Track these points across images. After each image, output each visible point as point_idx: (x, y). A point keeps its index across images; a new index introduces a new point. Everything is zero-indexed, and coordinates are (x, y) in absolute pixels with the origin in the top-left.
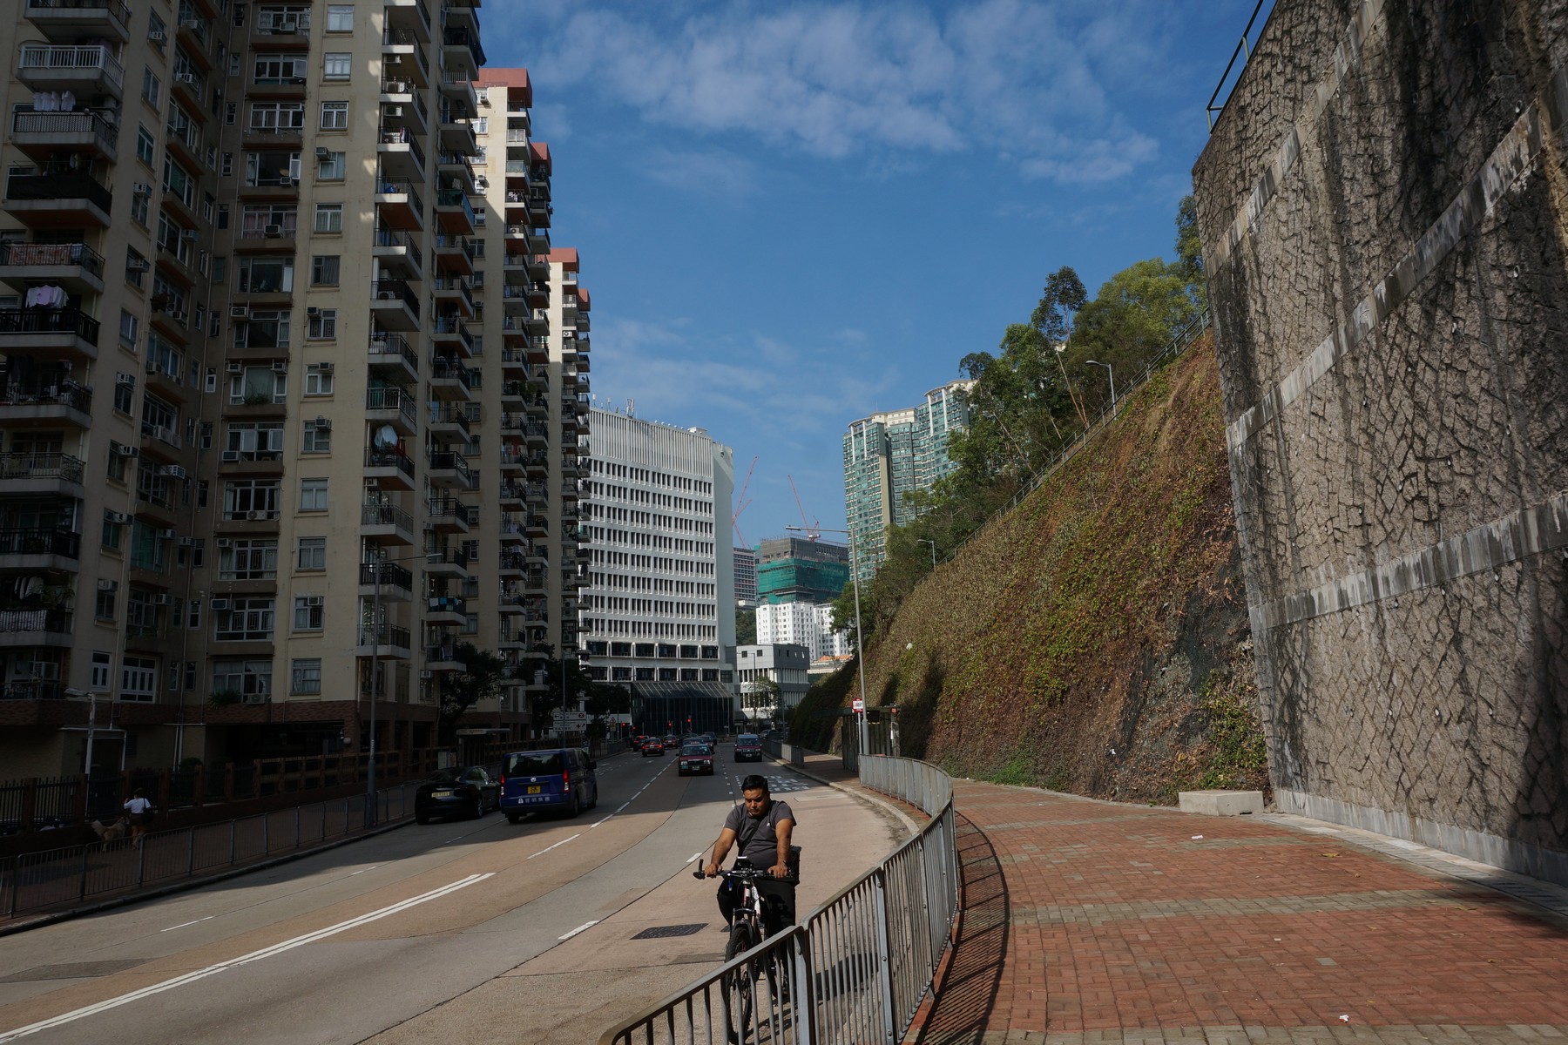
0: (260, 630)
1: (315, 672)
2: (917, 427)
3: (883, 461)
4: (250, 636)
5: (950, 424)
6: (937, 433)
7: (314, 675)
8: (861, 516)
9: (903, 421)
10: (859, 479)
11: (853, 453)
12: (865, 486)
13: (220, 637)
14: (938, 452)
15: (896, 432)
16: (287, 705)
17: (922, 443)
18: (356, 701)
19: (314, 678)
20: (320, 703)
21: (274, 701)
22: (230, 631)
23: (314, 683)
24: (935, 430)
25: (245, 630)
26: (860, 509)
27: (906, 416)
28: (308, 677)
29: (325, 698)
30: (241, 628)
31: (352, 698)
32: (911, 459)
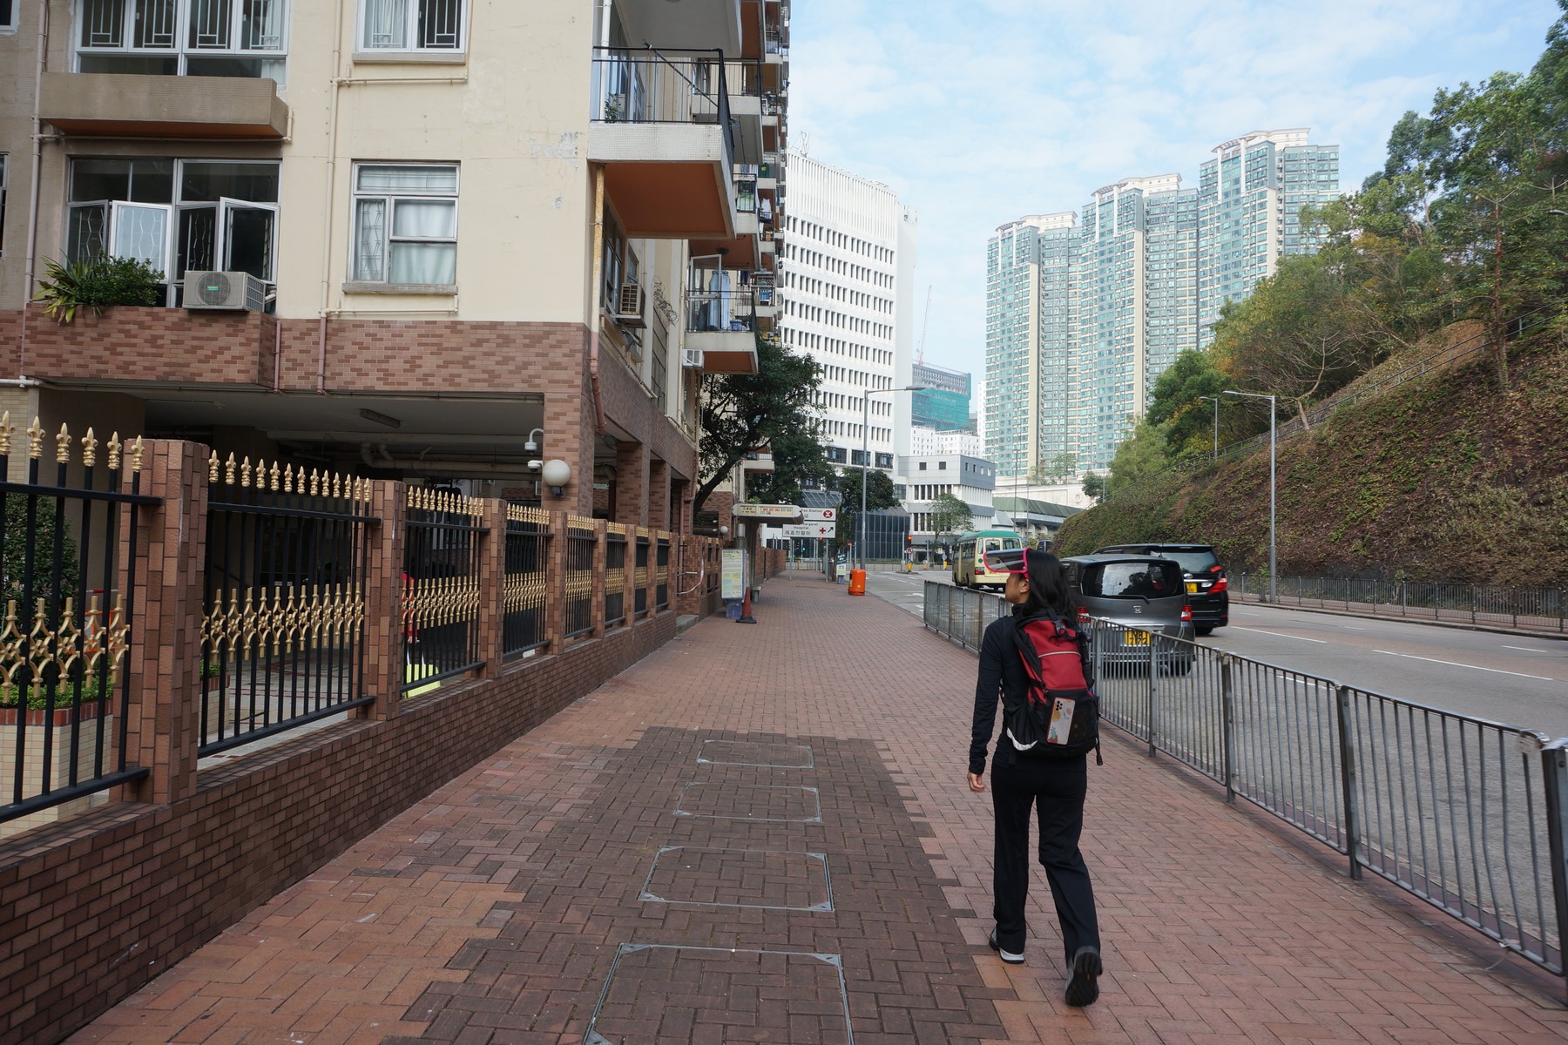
0: (235, 48)
1: (437, 213)
2: (1077, 233)
3: (1034, 269)
4: (198, 67)
5: (1120, 229)
6: (1103, 239)
7: (431, 224)
8: (1003, 332)
9: (1059, 226)
10: (1004, 290)
11: (1000, 261)
12: (1010, 298)
13: (91, 64)
14: (1102, 261)
15: (1051, 237)
16: (332, 326)
17: (1085, 250)
18: (587, 331)
19: (434, 233)
20: (455, 327)
21: (284, 311)
22: (128, 46)
23: (430, 254)
24: (1102, 235)
25: (181, 47)
26: (1003, 324)
27: (1062, 221)
28: (411, 232)
29: (471, 309)
30: (167, 41)
31: (576, 315)
32: (1065, 271)
